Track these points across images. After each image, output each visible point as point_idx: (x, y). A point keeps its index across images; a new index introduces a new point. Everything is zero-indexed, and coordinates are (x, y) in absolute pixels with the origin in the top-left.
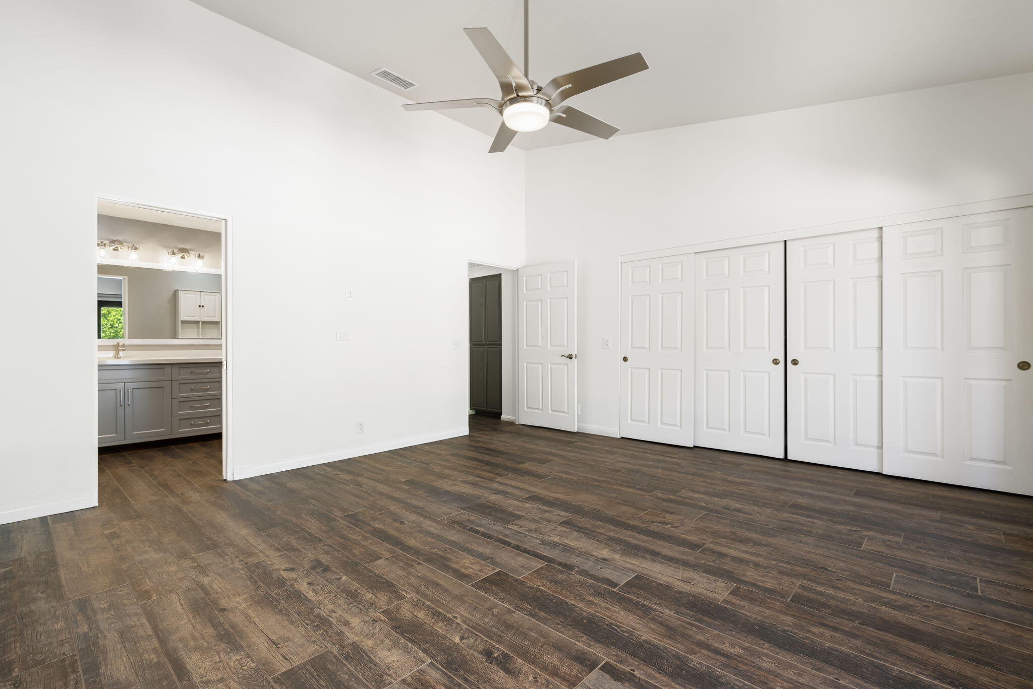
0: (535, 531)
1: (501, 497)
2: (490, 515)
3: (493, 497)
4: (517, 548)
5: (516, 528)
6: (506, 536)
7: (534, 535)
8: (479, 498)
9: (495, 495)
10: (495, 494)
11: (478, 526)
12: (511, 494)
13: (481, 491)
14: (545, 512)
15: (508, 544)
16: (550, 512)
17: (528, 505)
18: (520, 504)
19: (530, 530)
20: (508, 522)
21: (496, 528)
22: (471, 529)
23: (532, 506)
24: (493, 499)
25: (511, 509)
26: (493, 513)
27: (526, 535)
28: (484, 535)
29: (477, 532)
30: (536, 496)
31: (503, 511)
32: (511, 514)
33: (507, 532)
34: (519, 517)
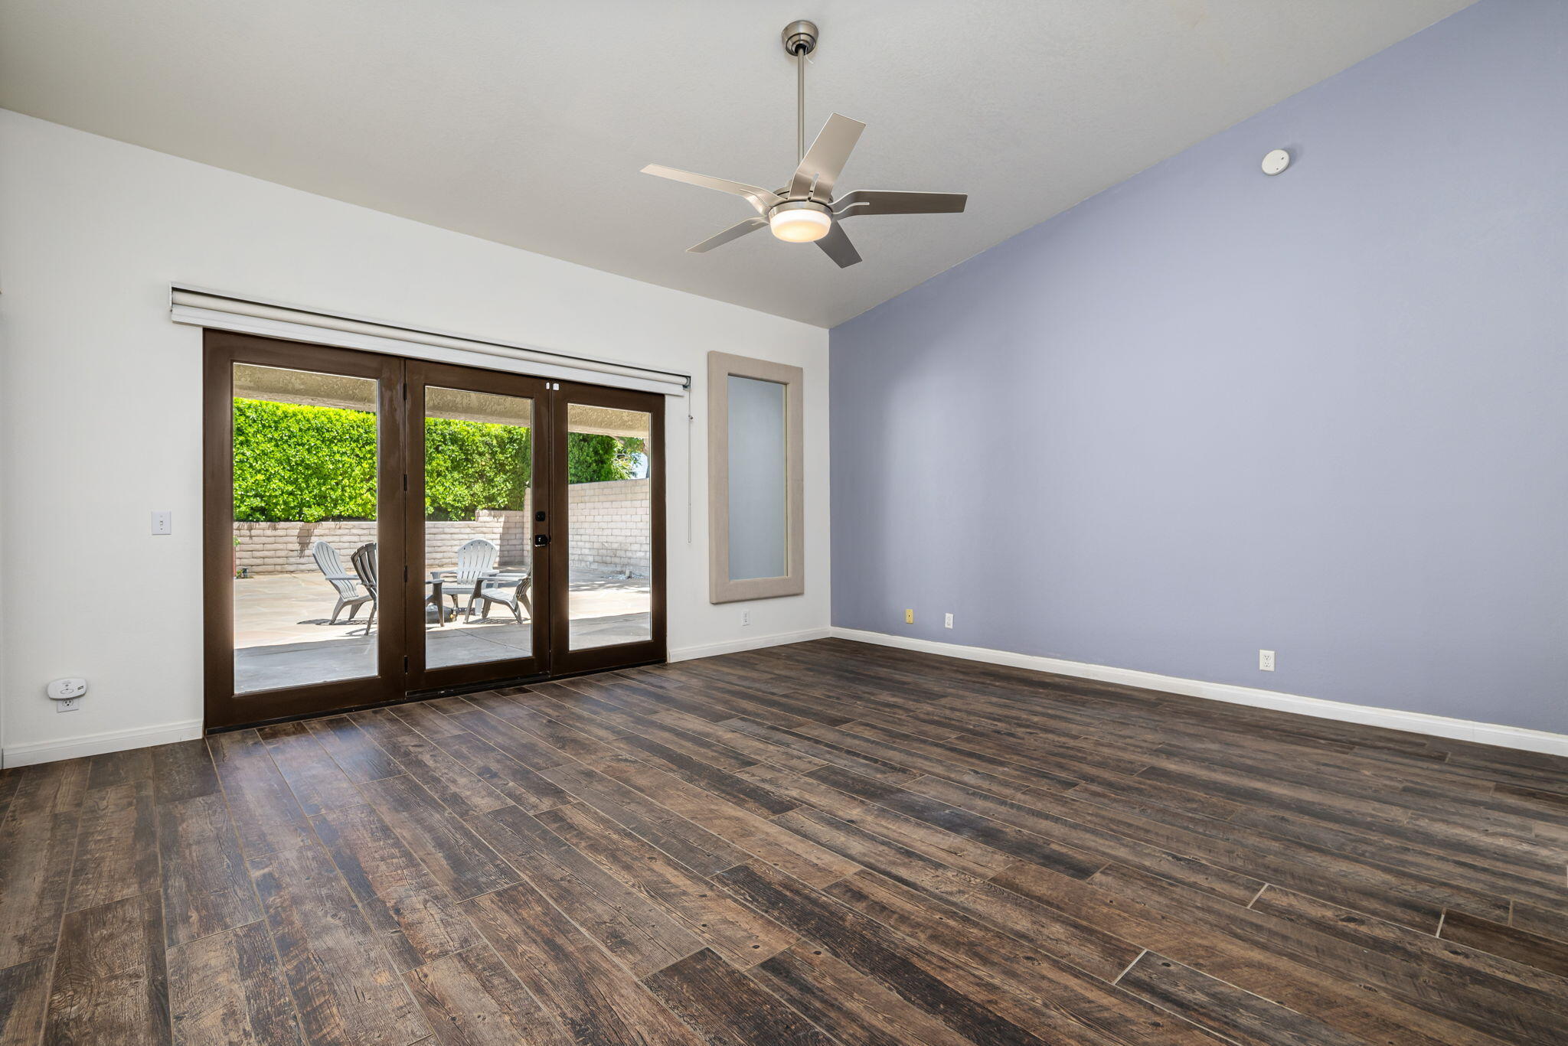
0: (793, 757)
1: (840, 813)
2: (853, 779)
3: (855, 812)
4: (817, 742)
5: (816, 760)
6: (829, 753)
7: (795, 753)
8: (882, 812)
9: (853, 819)
10: (852, 822)
11: (866, 764)
12: (822, 819)
13: (885, 831)
14: (771, 781)
15: (827, 745)
16: (763, 781)
17: (795, 793)
18: (807, 796)
19: (800, 758)
20: (828, 768)
21: (842, 763)
22: (876, 761)
23: (786, 792)
24: (854, 808)
25: (823, 787)
26: (850, 782)
27: (807, 753)
28: (858, 755)
29: (865, 758)
30: (775, 813)
31: (835, 784)
32: (824, 779)
33: (828, 756)
34: (811, 774)
